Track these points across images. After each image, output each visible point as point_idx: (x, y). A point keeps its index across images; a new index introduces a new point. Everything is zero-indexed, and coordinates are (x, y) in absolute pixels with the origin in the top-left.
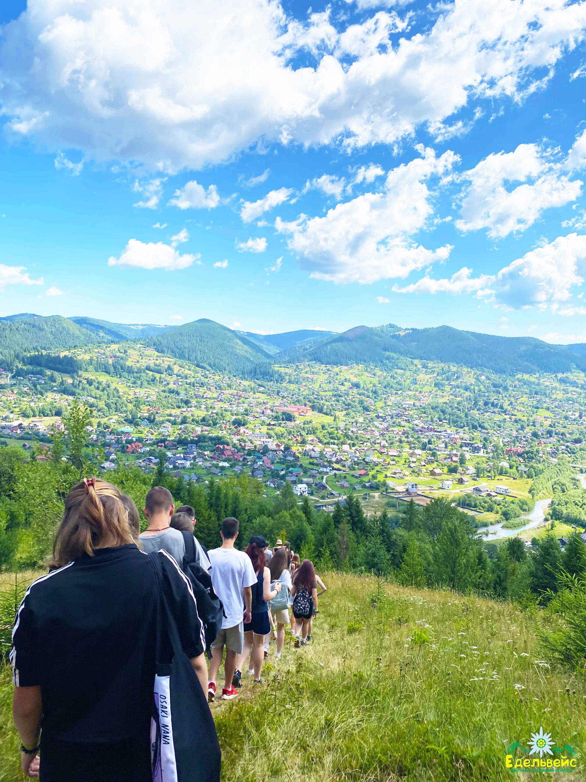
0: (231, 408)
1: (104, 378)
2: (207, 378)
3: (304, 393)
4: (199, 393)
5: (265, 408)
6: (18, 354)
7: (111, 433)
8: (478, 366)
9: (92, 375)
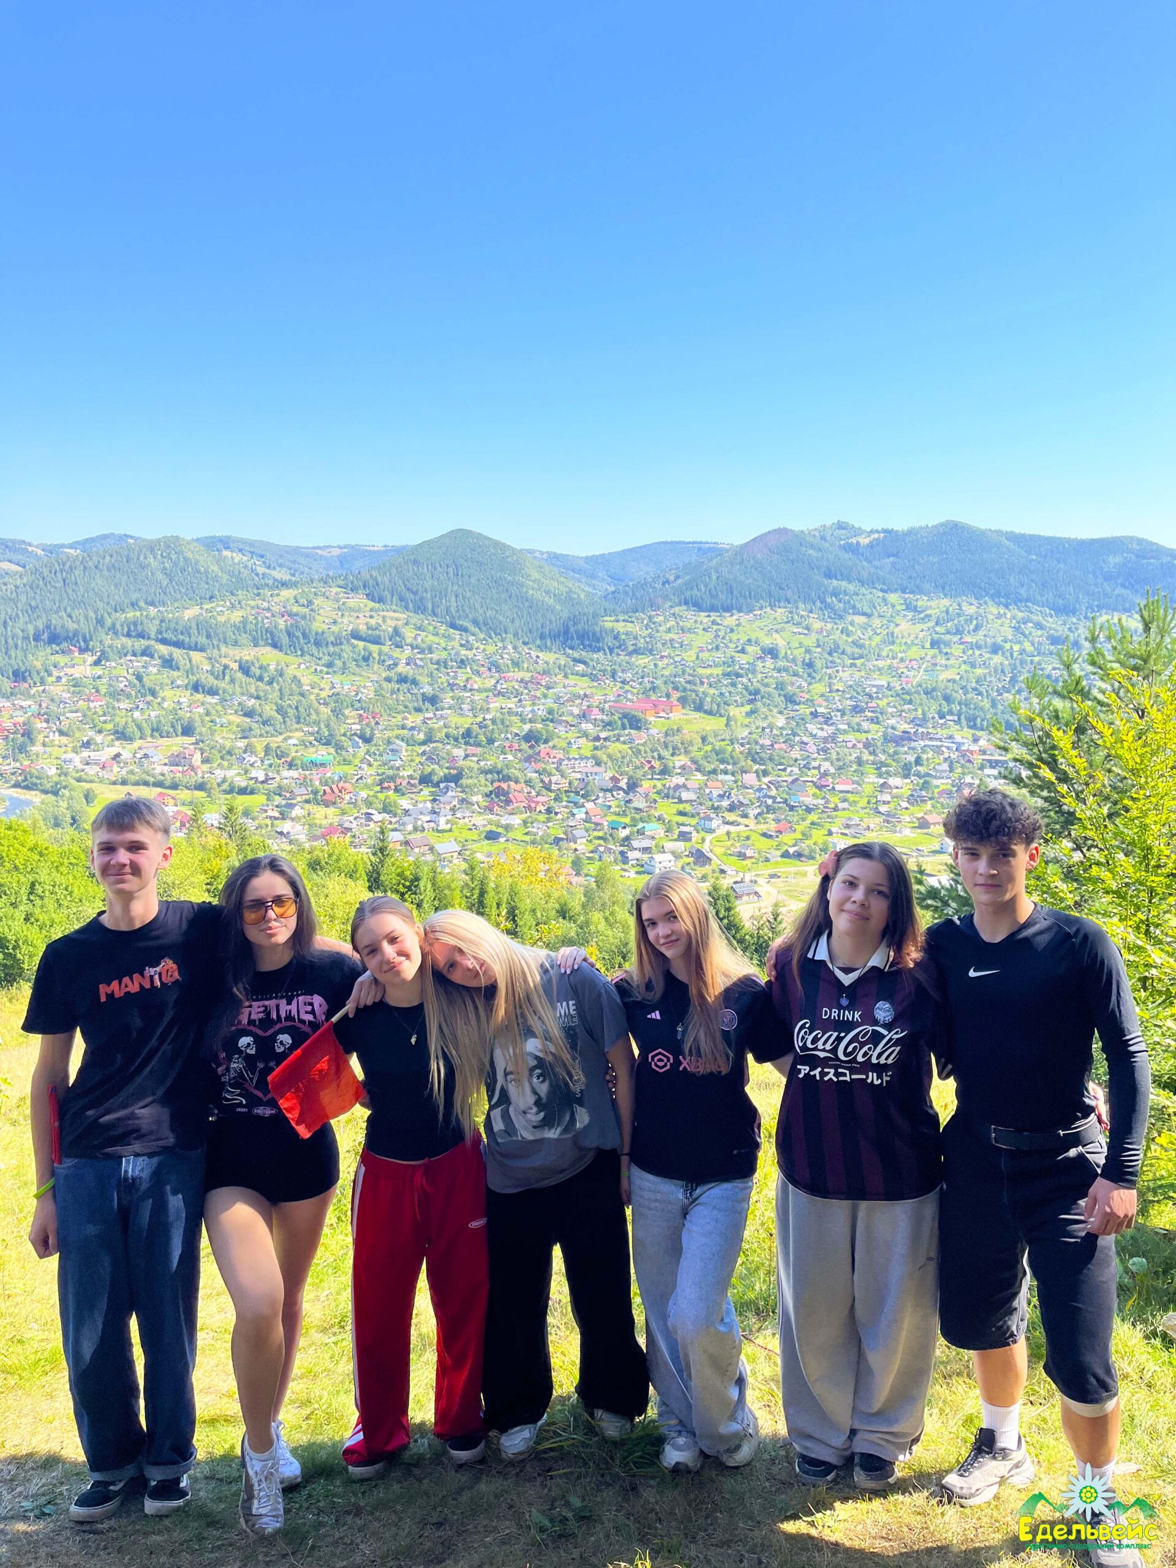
0: (520, 710)
1: (270, 657)
2: (471, 649)
3: (666, 673)
4: (457, 681)
5: (588, 707)
6: (102, 616)
7: (291, 765)
8: (1020, 600)
9: (248, 654)
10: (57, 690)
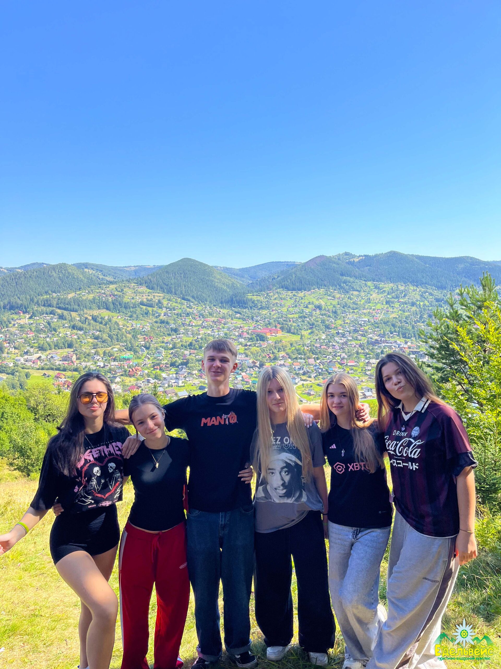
0: (213, 334)
1: (105, 314)
2: (191, 309)
3: (275, 317)
4: (185, 322)
5: (242, 332)
6: (33, 298)
7: (115, 360)
8: (423, 284)
9: (96, 312)
10: (13, 330)
